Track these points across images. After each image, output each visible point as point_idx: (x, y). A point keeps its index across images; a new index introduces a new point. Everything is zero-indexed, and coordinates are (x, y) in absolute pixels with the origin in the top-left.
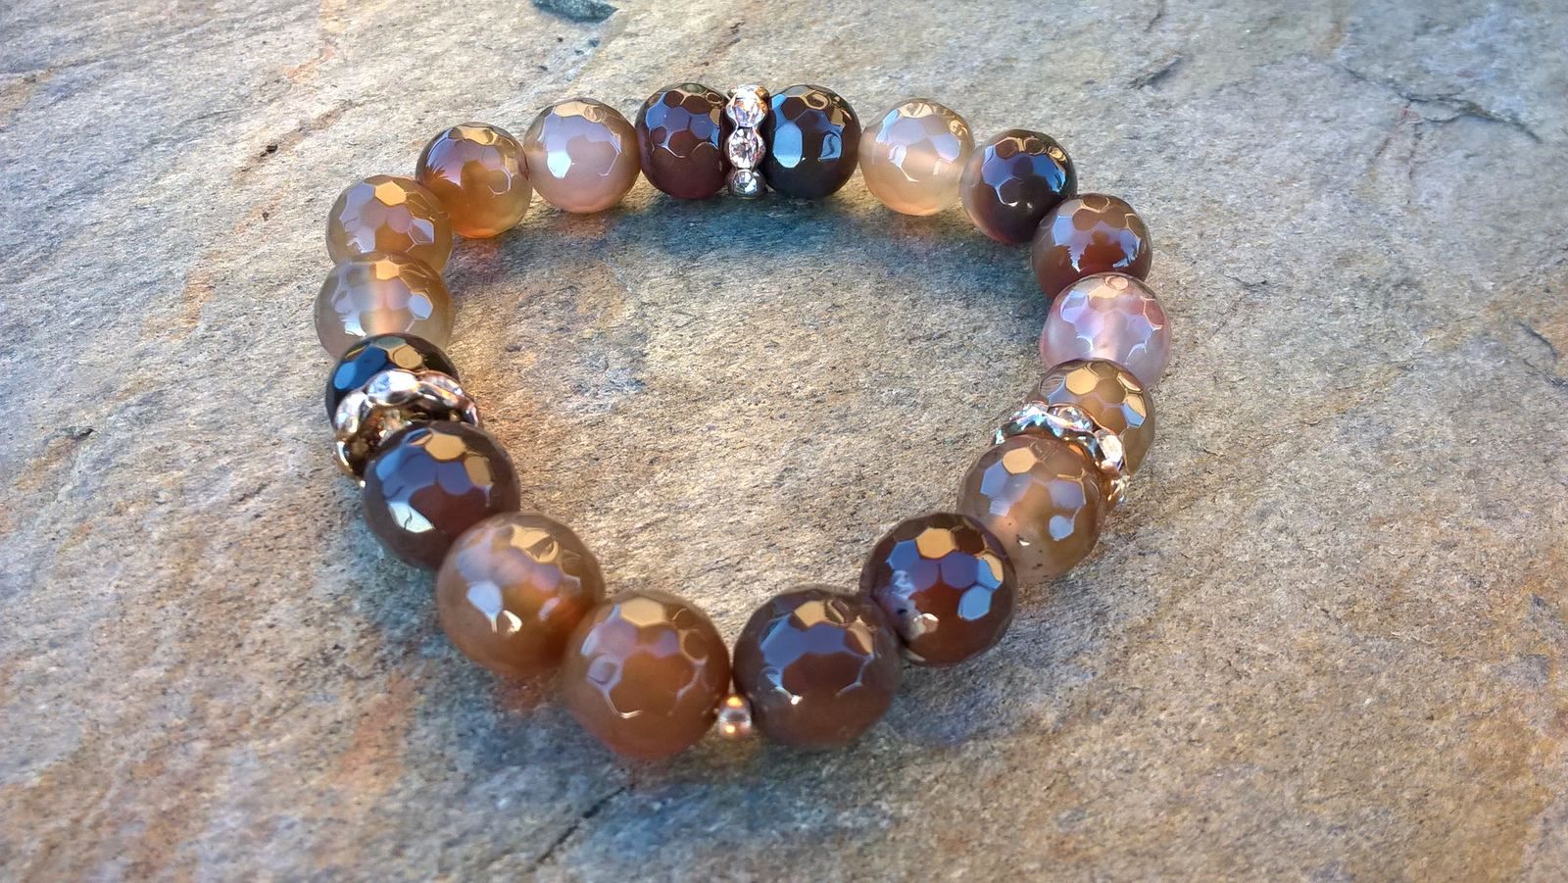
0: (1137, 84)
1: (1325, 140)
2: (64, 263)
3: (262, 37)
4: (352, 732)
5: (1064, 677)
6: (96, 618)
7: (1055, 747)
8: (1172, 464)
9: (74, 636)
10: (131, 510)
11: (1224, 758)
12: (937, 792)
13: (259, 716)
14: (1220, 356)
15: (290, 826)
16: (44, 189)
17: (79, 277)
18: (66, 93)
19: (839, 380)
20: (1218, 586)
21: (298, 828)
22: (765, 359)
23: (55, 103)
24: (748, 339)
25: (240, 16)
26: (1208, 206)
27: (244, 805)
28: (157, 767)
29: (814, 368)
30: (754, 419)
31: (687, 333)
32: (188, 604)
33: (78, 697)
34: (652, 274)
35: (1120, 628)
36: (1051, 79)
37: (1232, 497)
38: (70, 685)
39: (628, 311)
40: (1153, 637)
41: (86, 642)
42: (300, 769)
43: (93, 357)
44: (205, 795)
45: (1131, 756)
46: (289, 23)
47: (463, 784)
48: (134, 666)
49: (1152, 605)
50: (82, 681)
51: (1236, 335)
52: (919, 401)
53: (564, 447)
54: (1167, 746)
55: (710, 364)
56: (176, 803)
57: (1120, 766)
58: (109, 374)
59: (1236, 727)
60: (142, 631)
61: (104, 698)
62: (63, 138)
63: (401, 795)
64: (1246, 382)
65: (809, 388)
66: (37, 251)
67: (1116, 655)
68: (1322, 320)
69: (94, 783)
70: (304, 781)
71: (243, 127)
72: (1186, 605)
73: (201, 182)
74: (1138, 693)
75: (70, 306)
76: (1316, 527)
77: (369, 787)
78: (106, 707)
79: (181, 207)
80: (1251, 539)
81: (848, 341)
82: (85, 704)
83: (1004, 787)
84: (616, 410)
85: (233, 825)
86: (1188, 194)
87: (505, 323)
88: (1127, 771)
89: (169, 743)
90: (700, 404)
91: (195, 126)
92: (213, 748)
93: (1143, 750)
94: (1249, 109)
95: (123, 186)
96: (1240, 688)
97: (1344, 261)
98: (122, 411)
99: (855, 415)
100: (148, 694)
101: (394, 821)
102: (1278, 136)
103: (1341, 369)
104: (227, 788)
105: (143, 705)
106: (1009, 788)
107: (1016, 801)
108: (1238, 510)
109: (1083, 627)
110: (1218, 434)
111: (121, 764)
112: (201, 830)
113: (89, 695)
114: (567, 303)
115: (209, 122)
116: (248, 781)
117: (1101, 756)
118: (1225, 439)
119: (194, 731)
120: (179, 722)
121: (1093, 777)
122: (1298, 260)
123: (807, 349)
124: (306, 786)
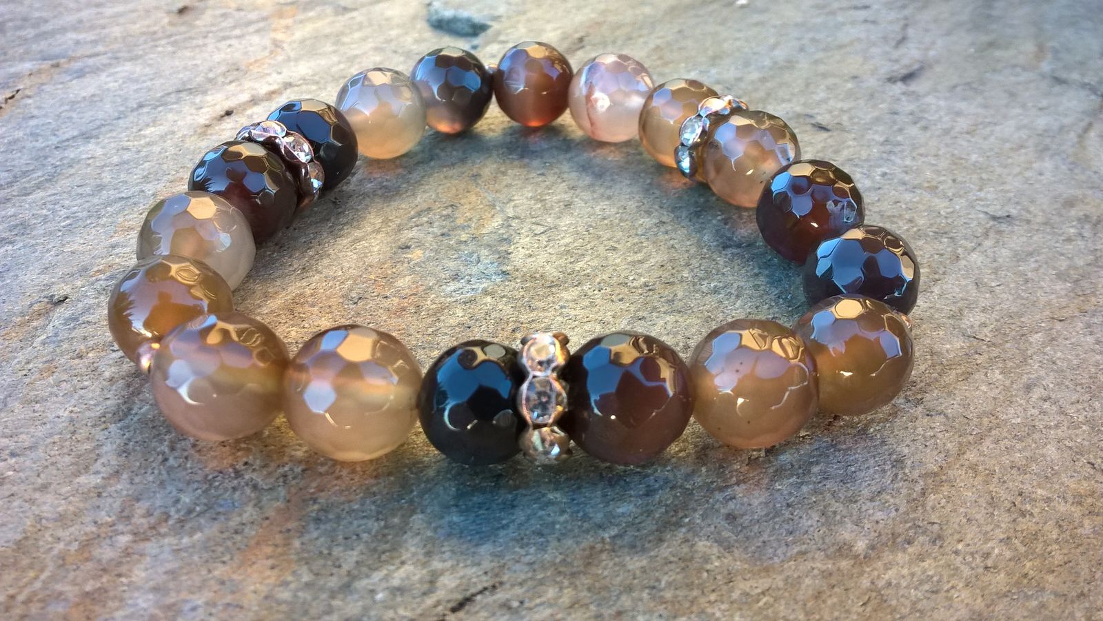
0: (892, 80)
1: (1042, 122)
2: (63, 184)
3: (228, 42)
4: (253, 533)
5: (871, 512)
6: (51, 435)
7: (868, 569)
8: (948, 346)
9: (30, 448)
10: (90, 355)
11: (1017, 583)
12: (765, 604)
13: (176, 516)
14: (979, 268)
15: (194, 609)
16: (55, 135)
17: (73, 193)
18: (81, 74)
19: (666, 274)
20: (997, 442)
21: (200, 611)
22: (607, 258)
23: (71, 81)
24: (592, 244)
25: (214, 29)
26: (956, 161)
27: (155, 589)
28: (86, 555)
29: (646, 266)
30: (598, 302)
31: (544, 238)
32: (128, 427)
33: (27, 497)
34: (515, 198)
35: (916, 474)
36: (824, 75)
37: (1001, 373)
38: (23, 487)
39: (497, 222)
40: (946, 481)
41: (40, 453)
42: (207, 561)
43: (75, 247)
44: (124, 580)
45: (935, 579)
46: (250, 34)
47: (346, 579)
48: (77, 474)
49: (943, 455)
50: (33, 483)
51: (990, 253)
52: (733, 291)
53: (442, 318)
54: (966, 572)
55: (562, 262)
56: (99, 585)
57: (926, 587)
58: (86, 259)
59: (1026, 557)
60: (87, 446)
61: (49, 498)
62: (73, 103)
63: (293, 586)
64: (1002, 287)
65: (643, 280)
66: (43, 175)
67: (915, 496)
68: (1058, 245)
69: (31, 567)
70: (210, 571)
71: (209, 98)
72: (971, 456)
73: (173, 133)
74: (936, 527)
75: (63, 212)
76: (1074, 398)
77: (264, 579)
78: (49, 505)
79: (156, 149)
80: (1021, 405)
81: (673, 247)
82: (32, 501)
83: (824, 602)
84: (486, 292)
85: (144, 605)
86: (941, 153)
87: (400, 229)
88: (933, 592)
89: (99, 536)
90: (553, 290)
91: (173, 98)
92: (135, 541)
93: (946, 573)
94: (980, 99)
95: (114, 134)
96: (1025, 524)
97: (1070, 203)
98: (92, 284)
99: (680, 300)
100: (85, 496)
101: (284, 608)
102: (1005, 117)
103: (1078, 280)
104: (143, 575)
105: (81, 505)
106: (829, 602)
107: (836, 614)
108: (1008, 383)
109: (884, 471)
110: (984, 325)
111: (55, 552)
112: (117, 609)
113: (37, 495)
114: (448, 216)
115: (183, 95)
116: (161, 570)
117: (909, 578)
118: (990, 329)
119: (120, 527)
120: (109, 520)
121: (902, 596)
122: (1032, 202)
123: (640, 251)
124: (210, 576)
